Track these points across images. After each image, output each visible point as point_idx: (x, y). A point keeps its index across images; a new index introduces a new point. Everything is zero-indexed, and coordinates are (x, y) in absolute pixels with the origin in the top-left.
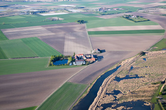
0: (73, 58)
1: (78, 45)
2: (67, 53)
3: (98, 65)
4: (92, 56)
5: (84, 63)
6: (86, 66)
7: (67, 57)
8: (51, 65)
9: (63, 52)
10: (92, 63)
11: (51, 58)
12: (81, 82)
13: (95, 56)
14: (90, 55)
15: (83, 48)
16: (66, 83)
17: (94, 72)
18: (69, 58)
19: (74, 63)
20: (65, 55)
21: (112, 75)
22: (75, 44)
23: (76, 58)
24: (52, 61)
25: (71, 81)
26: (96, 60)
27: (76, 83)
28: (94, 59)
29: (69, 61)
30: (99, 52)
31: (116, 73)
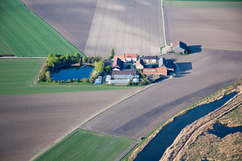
0: (106, 64)
1: (129, 28)
2: (96, 48)
3: (175, 87)
4: (161, 62)
5: (135, 80)
6: (139, 89)
7: (91, 60)
8: (44, 80)
9: (83, 46)
10: (157, 81)
11: (48, 60)
12: (117, 131)
13: (168, 63)
14: (157, 58)
15: (142, 36)
16: (77, 131)
17: (158, 105)
18: (96, 64)
19: (108, 78)
20: (89, 53)
21: (207, 118)
22: (122, 26)
23: (115, 64)
24: (50, 69)
25: (89, 128)
26: (169, 73)
27: (102, 134)
28: (163, 70)
29: (94, 73)
30: (183, 51)
31: (220, 112)
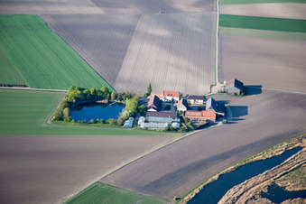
0: (140, 103)
1: (173, 59)
2: (129, 82)
3: (225, 136)
4: (209, 103)
5: (175, 125)
6: (178, 136)
7: (122, 97)
8: (61, 118)
9: (114, 78)
10: (202, 127)
11: (69, 94)
12: (146, 188)
13: (218, 106)
14: (204, 98)
15: (188, 70)
16: (95, 186)
17: (201, 157)
18: (128, 102)
19: (141, 120)
20: (120, 88)
21: (261, 177)
22: (165, 56)
23: (151, 103)
24: (69, 105)
25: (112, 182)
26: (218, 118)
27: (127, 191)
28: (210, 114)
29: (125, 113)
30: (238, 91)
31: (278, 171)
